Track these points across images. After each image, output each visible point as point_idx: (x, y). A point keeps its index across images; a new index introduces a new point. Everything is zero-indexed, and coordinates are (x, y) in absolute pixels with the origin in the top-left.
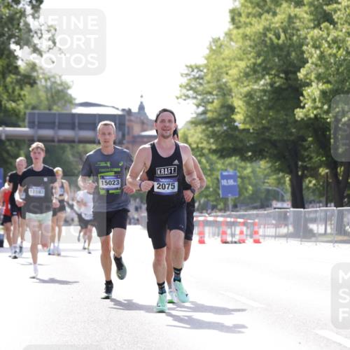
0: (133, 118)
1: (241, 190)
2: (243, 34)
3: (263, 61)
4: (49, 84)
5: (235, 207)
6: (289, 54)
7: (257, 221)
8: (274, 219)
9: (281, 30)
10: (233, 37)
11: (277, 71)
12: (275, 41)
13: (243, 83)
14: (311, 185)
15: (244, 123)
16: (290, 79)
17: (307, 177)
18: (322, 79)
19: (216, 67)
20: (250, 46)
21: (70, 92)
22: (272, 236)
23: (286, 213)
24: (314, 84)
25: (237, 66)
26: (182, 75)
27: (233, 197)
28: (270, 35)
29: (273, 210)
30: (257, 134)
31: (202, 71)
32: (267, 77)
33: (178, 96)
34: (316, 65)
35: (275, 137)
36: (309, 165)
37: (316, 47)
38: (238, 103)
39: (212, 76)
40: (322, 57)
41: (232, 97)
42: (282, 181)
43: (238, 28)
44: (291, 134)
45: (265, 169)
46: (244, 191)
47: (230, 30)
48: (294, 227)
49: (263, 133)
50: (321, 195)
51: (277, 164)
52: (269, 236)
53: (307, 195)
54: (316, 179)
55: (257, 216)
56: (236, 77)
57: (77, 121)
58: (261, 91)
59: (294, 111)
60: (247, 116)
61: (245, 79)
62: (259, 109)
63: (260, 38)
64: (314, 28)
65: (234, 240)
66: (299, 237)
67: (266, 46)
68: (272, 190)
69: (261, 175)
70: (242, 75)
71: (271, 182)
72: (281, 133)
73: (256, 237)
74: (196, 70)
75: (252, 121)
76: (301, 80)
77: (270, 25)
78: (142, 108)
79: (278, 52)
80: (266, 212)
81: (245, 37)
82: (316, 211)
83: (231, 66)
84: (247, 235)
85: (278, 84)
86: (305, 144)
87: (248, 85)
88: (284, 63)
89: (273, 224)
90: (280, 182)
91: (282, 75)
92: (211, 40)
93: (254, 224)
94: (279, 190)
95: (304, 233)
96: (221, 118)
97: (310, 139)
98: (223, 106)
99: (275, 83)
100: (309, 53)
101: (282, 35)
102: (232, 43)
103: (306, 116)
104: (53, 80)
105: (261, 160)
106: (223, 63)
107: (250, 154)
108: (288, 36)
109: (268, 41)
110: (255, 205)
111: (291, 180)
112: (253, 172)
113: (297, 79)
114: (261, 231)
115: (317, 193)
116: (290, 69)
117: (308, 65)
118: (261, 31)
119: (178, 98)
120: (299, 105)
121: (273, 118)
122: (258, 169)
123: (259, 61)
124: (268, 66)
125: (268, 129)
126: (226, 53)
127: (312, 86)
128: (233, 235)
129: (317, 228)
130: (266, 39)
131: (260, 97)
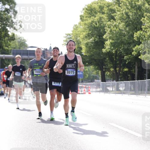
0: (48, 52)
1: (84, 76)
2: (85, 23)
3: (91, 32)
4: (19, 40)
5: (82, 82)
6: (100, 30)
7: (89, 86)
8: (95, 85)
9: (97, 22)
10: (81, 24)
11: (96, 35)
12: (95, 25)
13: (85, 40)
14: (108, 74)
15: (85, 53)
16: (101, 38)
17: (106, 71)
18: (111, 38)
19: (76, 34)
20: (87, 27)
21: (26, 43)
22: (95, 92)
23: (99, 84)
24: (108, 40)
25: (83, 34)
26: (64, 37)
27: (82, 78)
28: (94, 24)
29: (95, 83)
30: (90, 57)
31: (71, 36)
32: (93, 38)
33: (63, 44)
34: (109, 34)
35: (96, 58)
36: (107, 68)
37: (109, 28)
38: (83, 47)
39: (75, 37)
40: (111, 31)
41: (81, 44)
42: (98, 73)
43: (83, 21)
44: (101, 57)
45: (92, 69)
46: (85, 76)
47: (80, 22)
48: (102, 88)
49: (91, 57)
50: (111, 77)
51: (96, 67)
52: (94, 92)
53: (107, 78)
54: (110, 72)
55: (90, 85)
56: (82, 38)
57: (29, 53)
58: (91, 42)
59: (102, 49)
60: (86, 51)
61: (85, 38)
62: (90, 49)
63: (90, 24)
64: (108, 21)
65: (82, 93)
66: (103, 92)
67: (92, 27)
68: (95, 76)
69: (91, 71)
70: (84, 37)
71: (94, 73)
72: (97, 56)
73: (89, 92)
74: (69, 36)
75: (88, 52)
76: (104, 39)
77: (94, 20)
78: (50, 48)
79: (96, 29)
80: (92, 83)
81: (85, 24)
82: (110, 83)
83: (80, 34)
84: (86, 91)
85: (96, 40)
86: (106, 60)
87: (86, 40)
88: (98, 33)
89: (95, 87)
90: (97, 73)
91: (98, 37)
92: (74, 25)
93: (89, 87)
94: (97, 76)
95: (105, 91)
96: (77, 51)
97: (107, 59)
98: (78, 48)
99: (95, 40)
100: (107, 29)
101: (98, 24)
102: (81, 26)
103: (106, 51)
104: (21, 39)
105: (91, 66)
106: (78, 33)
107: (87, 64)
108: (100, 24)
109: (93, 26)
110: (89, 81)
111: (101, 73)
112: (89, 70)
113: (103, 38)
114: (91, 90)
115: (110, 77)
116: (101, 35)
117: (106, 34)
118: (91, 22)
119: (63, 45)
120: (104, 47)
121: (95, 52)
122: (90, 69)
123: (90, 32)
124: (93, 34)
125: (93, 55)
126: (79, 29)
127: (108, 41)
128: (81, 91)
129: (110, 89)
130: (92, 25)
131: (91, 44)
